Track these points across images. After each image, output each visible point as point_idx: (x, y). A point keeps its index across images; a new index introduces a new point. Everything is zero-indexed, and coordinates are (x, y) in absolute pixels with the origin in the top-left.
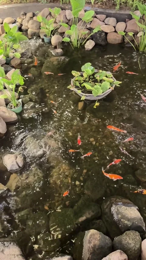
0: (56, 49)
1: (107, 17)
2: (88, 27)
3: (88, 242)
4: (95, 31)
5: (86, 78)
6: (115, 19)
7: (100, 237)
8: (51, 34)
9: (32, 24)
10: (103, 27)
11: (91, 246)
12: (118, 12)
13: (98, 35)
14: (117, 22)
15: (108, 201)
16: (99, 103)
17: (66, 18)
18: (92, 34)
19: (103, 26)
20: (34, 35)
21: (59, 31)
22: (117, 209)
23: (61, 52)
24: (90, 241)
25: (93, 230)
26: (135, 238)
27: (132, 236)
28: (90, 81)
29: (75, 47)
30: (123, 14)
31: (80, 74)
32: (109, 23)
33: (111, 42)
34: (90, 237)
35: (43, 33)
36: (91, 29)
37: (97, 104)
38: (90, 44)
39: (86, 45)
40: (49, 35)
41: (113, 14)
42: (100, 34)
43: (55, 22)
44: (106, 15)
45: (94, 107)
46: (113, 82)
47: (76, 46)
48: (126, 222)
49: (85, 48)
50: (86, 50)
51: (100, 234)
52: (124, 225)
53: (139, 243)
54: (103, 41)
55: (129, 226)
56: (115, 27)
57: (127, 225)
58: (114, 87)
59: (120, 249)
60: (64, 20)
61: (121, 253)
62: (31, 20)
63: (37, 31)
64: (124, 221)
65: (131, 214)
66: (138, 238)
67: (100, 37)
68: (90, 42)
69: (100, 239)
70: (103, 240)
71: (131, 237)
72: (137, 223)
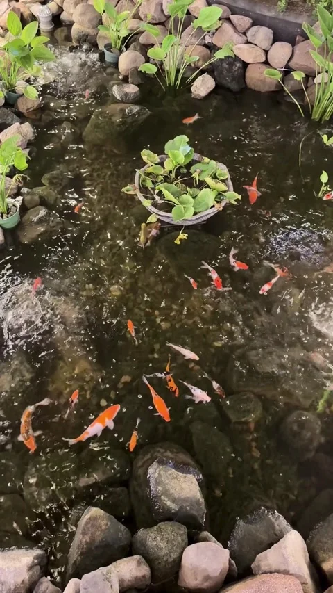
0: (125, 85)
1: (253, 24)
2: (207, 42)
3: (80, 531)
4: (220, 55)
5: (171, 172)
6: (271, 31)
7: (107, 524)
8: (122, 44)
9: (83, 14)
10: (239, 49)
11: (84, 540)
12: (281, 16)
13: (225, 65)
14: (275, 40)
15: (149, 452)
16: (186, 235)
17: (162, 11)
18: (213, 60)
19: (239, 46)
20: (85, 41)
21: (142, 39)
22: (159, 474)
23: (135, 93)
24: (84, 529)
25: (97, 509)
26: (173, 540)
27: (169, 534)
28: (178, 182)
29: (170, 84)
30: (292, 22)
31: (158, 161)
32: (254, 40)
33: (253, 87)
34: (87, 523)
35: (105, 38)
36: (212, 48)
37: (183, 236)
38: (202, 85)
39: (195, 84)
40: (118, 47)
41: (268, 19)
42: (231, 65)
43: (137, 17)
44: (253, 19)
45: (175, 242)
46: (224, 192)
47: (173, 84)
48: (169, 503)
49: (191, 92)
50: (193, 96)
51: (110, 520)
52: (163, 508)
53: (179, 551)
54: (234, 82)
55: (173, 511)
56: (266, 52)
57: (169, 509)
58: (223, 204)
59: (140, 555)
60: (155, 15)
61: (139, 563)
62: (81, 5)
63: (91, 31)
64: (166, 499)
65: (182, 489)
66: (180, 539)
67: (230, 70)
68: (203, 80)
69: (106, 529)
70: (111, 531)
71: (167, 536)
72: (188, 508)
